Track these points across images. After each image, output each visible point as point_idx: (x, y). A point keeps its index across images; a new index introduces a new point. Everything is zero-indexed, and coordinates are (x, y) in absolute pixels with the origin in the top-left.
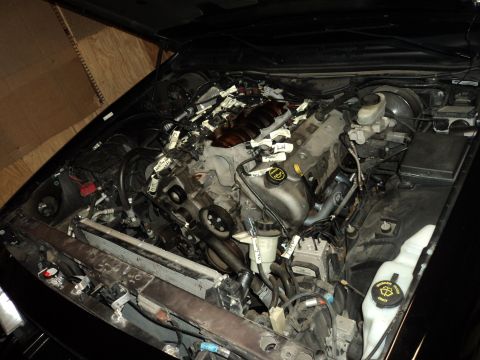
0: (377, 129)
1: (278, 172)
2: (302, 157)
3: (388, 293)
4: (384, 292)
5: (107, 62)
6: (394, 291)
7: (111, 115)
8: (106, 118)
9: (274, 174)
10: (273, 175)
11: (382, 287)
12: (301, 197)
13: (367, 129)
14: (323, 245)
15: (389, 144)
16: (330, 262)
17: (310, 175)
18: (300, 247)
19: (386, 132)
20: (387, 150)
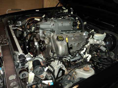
0: (98, 42)
1: (61, 38)
2: (72, 39)
5: (49, 4)
7: (38, 11)
8: (36, 11)
9: (60, 38)
10: (59, 38)
12: (64, 49)
13: (95, 40)
14: (61, 65)
15: (100, 50)
16: (61, 71)
17: (71, 45)
18: (54, 62)
19: (101, 46)
20: (99, 51)
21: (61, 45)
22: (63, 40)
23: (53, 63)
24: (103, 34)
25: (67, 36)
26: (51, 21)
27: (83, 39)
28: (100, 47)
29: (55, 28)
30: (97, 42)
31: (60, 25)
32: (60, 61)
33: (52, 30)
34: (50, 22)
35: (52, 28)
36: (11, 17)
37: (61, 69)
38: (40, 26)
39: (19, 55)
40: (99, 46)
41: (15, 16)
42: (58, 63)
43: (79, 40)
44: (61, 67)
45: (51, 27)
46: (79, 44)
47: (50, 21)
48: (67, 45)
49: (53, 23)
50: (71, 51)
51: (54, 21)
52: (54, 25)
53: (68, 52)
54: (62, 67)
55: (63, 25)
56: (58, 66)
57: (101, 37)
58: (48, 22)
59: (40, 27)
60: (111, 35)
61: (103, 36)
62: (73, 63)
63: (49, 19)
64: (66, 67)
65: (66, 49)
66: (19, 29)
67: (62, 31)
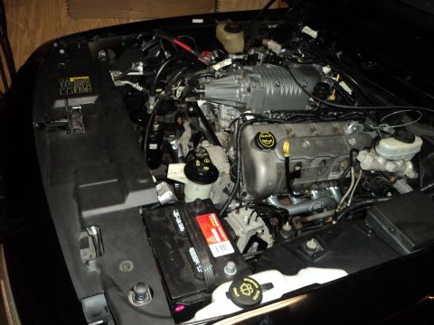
0: (390, 167)
1: (268, 139)
2: (304, 145)
3: (247, 292)
4: (244, 287)
6: (253, 295)
7: (201, 21)
8: (195, 21)
9: (265, 139)
10: (262, 138)
11: (247, 282)
12: (274, 175)
13: (381, 160)
14: (258, 224)
15: (394, 191)
16: (256, 244)
17: (299, 164)
18: (238, 212)
19: (400, 178)
20: (389, 194)
21: (267, 162)
22: (273, 148)
23: (233, 216)
24: (411, 140)
25: (288, 133)
26: (241, 77)
27: (343, 146)
28: (395, 182)
29: (252, 101)
30: (385, 164)
31: (270, 92)
32: (255, 214)
33: (241, 105)
34: (239, 79)
35: (242, 101)
36: (111, 39)
37: (255, 239)
38: (203, 89)
40: (392, 179)
41: (124, 37)
42: (249, 219)
43: (328, 150)
44: (257, 233)
45: (240, 96)
46: (324, 161)
47: (237, 76)
48: (284, 165)
49: (247, 85)
50: (296, 182)
51: (251, 78)
52: (249, 90)
53: (285, 185)
54: (260, 231)
55: (279, 92)
56: (249, 228)
57: (403, 151)
58: (233, 77)
59: (203, 93)
61: (411, 149)
62: (298, 217)
63: (236, 68)
64: (271, 233)
65: (279, 174)
66: (134, 85)
67: (272, 112)
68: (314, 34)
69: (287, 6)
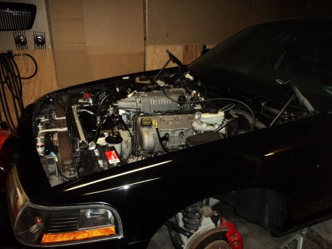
7: (128, 78)
8: (124, 78)
10: (144, 121)
12: (152, 139)
13: (204, 125)
17: (167, 134)
21: (148, 133)
22: (150, 125)
25: (161, 119)
29: (144, 107)
31: (153, 103)
34: (136, 97)
35: (138, 108)
39: (81, 142)
43: (183, 126)
45: (137, 106)
48: (157, 134)
49: (140, 99)
50: (168, 144)
51: (142, 96)
52: (141, 102)
55: (158, 102)
57: (212, 118)
58: (133, 97)
59: (118, 105)
60: (237, 114)
61: (218, 117)
65: (155, 139)
66: (89, 112)
67: (154, 112)
68: (191, 78)
69: (177, 66)
